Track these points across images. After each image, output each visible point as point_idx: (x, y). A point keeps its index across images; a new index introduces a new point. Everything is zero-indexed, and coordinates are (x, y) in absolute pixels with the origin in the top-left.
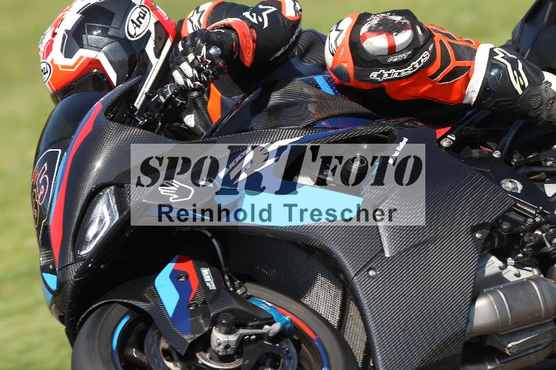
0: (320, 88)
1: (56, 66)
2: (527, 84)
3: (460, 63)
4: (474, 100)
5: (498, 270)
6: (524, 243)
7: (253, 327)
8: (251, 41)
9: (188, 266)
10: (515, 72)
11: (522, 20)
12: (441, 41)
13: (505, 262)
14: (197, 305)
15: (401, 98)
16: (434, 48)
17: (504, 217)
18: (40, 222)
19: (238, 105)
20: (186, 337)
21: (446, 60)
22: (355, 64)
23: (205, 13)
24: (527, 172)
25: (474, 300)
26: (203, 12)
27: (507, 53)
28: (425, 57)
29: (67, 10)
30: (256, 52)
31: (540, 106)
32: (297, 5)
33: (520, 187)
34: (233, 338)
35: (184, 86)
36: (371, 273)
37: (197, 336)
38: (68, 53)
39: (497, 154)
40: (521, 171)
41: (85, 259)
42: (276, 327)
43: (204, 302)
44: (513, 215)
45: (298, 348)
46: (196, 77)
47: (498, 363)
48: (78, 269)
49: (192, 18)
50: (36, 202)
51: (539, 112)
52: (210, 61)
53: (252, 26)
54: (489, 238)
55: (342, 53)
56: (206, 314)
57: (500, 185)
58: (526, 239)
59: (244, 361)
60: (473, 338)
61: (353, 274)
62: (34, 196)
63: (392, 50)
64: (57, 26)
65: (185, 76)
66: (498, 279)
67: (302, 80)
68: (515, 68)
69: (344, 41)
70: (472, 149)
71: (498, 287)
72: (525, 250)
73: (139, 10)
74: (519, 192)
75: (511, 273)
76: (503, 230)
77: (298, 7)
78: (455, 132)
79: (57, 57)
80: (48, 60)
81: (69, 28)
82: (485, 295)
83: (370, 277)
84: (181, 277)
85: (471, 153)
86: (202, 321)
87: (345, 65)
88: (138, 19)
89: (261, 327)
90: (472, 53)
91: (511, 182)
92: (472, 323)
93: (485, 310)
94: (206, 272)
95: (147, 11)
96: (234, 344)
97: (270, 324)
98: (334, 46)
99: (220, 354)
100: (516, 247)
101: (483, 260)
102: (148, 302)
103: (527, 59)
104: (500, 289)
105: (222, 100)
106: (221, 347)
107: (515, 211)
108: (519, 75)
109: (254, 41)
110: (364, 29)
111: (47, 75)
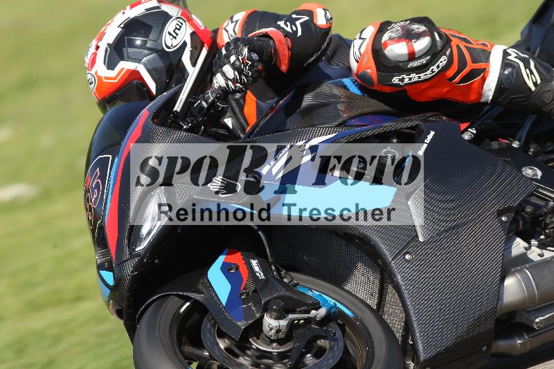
0: (348, 89)
1: (100, 78)
2: (539, 81)
3: (476, 66)
4: (490, 98)
5: (524, 250)
6: (547, 225)
7: (301, 312)
8: (286, 48)
9: (237, 258)
10: (527, 70)
11: (530, 21)
12: (458, 46)
13: (529, 243)
14: (248, 294)
15: (422, 99)
16: (451, 53)
17: (526, 202)
18: (95, 224)
19: (272, 109)
20: (239, 324)
21: (463, 64)
22: (378, 69)
23: (238, 23)
24: (545, 159)
25: (503, 279)
26: (237, 21)
27: (519, 53)
28: (443, 61)
29: (109, 24)
30: (291, 59)
31: (552, 101)
32: (328, 14)
33: (539, 173)
34: (283, 323)
35: (225, 88)
36: (407, 257)
37: (250, 322)
38: (111, 65)
39: (516, 145)
40: (540, 158)
41: (140, 255)
42: (322, 312)
43: (255, 291)
44: (534, 200)
45: (344, 331)
46: (237, 79)
47: (527, 337)
48: (134, 265)
49: (226, 28)
50: (90, 206)
51: (552, 107)
52: (250, 63)
53: (287, 34)
54: (514, 221)
55: (365, 60)
56: (257, 302)
57: (521, 172)
58: (548, 221)
59: (294, 343)
60: (503, 315)
61: (391, 260)
62: (87, 200)
63: (412, 56)
64: (100, 39)
65: (227, 79)
66: (523, 259)
67: (332, 83)
68: (527, 66)
69: (367, 49)
70: (492, 141)
71: (524, 266)
72: (547, 231)
73: (176, 22)
74: (539, 178)
75: (534, 254)
76: (527, 213)
77: (329, 15)
78: (476, 126)
79: (100, 69)
80: (93, 72)
81: (111, 42)
82: (513, 274)
83: (407, 261)
84: (231, 269)
85: (491, 145)
86: (254, 308)
87: (369, 71)
88: (174, 31)
89: (308, 312)
90: (486, 55)
91: (531, 169)
92: (502, 300)
93: (513, 287)
94: (254, 263)
95: (184, 23)
96: (285, 328)
97: (317, 309)
98: (358, 53)
99: (272, 338)
100: (538, 230)
101: (509, 242)
102: (202, 293)
103: (538, 57)
104: (527, 268)
105: (257, 104)
106: (273, 331)
107: (536, 196)
108: (532, 73)
109: (289, 49)
110: (385, 37)
111: (92, 85)
